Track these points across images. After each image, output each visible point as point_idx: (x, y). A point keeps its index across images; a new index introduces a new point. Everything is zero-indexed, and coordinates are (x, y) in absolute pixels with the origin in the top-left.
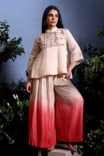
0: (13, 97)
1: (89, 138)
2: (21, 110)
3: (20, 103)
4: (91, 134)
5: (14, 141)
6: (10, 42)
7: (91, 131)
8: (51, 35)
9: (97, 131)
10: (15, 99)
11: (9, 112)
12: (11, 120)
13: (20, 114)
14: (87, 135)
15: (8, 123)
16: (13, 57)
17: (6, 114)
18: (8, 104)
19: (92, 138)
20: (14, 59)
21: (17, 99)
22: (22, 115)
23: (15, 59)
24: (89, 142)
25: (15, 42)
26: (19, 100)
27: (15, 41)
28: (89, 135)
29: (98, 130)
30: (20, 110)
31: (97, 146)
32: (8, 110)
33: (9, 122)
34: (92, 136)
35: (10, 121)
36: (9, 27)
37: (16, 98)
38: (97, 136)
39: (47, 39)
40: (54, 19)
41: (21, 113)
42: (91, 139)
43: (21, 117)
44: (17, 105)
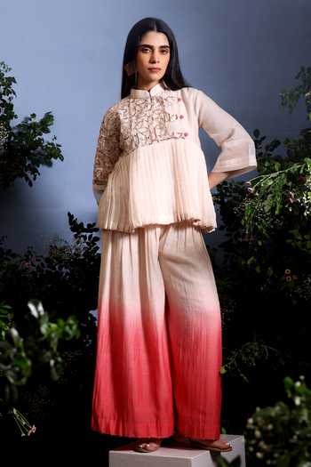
0: (29, 310)
1: (253, 431)
2: (55, 348)
3: (50, 327)
4: (259, 419)
5: (34, 427)
6: (19, 126)
7: (258, 409)
8: (149, 107)
9: (275, 411)
10: (33, 316)
11: (15, 356)
12: (24, 381)
13: (52, 362)
14: (246, 422)
15: (15, 389)
16: (28, 173)
17: (6, 364)
18: (15, 332)
19: (260, 429)
20: (31, 177)
21: (40, 316)
22: (56, 363)
23: (35, 179)
24: (253, 442)
25: (34, 126)
26: (47, 319)
27: (34, 123)
28: (251, 421)
29: (278, 408)
30: (52, 349)
31: (276, 455)
32: (15, 350)
33: (18, 387)
34: (260, 424)
35: (19, 384)
36: (15, 82)
37: (39, 312)
38: (274, 426)
39: (138, 117)
40: (157, 60)
41: (54, 357)
42: (258, 433)
43: (54, 371)
44: (41, 335)
